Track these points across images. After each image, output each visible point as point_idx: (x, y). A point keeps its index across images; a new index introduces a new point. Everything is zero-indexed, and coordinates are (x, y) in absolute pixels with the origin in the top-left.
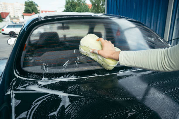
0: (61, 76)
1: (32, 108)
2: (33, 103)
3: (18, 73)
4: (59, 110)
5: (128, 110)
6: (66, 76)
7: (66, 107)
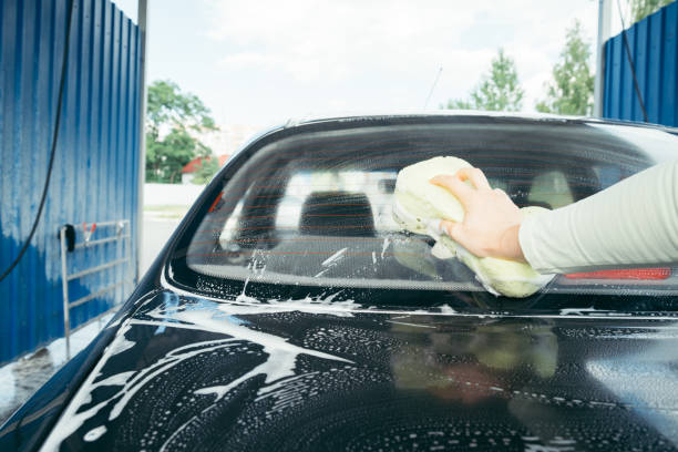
0: (304, 298)
1: (153, 366)
2: (168, 355)
3: (171, 275)
4: (240, 385)
5: (532, 435)
6: (323, 299)
7: (268, 381)
